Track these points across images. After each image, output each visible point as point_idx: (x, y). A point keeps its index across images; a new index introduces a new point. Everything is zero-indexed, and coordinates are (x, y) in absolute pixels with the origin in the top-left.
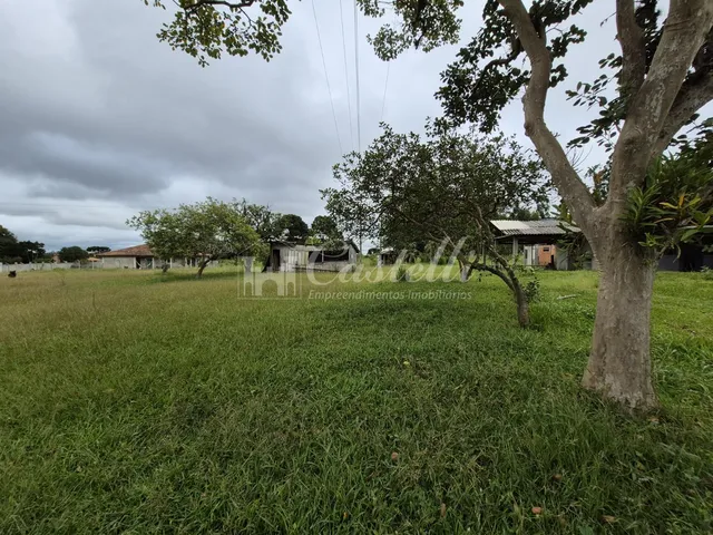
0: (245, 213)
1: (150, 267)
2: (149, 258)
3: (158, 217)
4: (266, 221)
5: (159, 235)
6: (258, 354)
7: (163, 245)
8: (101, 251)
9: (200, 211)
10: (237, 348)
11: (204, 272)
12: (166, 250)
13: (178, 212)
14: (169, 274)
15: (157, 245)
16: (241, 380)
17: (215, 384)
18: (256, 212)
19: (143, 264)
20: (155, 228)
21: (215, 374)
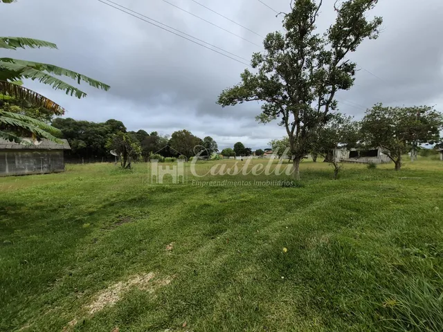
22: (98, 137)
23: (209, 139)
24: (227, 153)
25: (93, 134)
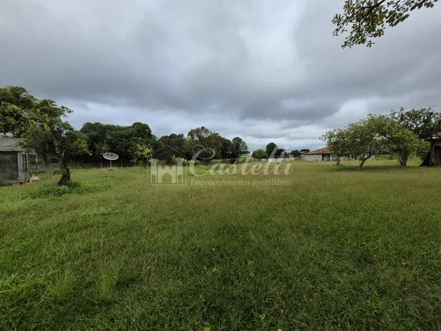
0: (402, 120)
1: (329, 160)
2: (328, 155)
3: (335, 133)
4: (427, 122)
5: (335, 143)
6: (410, 239)
7: (338, 150)
8: (306, 151)
9: (363, 125)
10: (391, 228)
11: (365, 164)
12: (340, 152)
13: (347, 127)
14: (340, 165)
15: (334, 149)
16: (394, 252)
17: (374, 247)
18: (414, 116)
19: (325, 158)
20: (334, 140)
21: (374, 241)
22: (121, 141)
23: (238, 140)
24: (259, 156)
25: (117, 138)
